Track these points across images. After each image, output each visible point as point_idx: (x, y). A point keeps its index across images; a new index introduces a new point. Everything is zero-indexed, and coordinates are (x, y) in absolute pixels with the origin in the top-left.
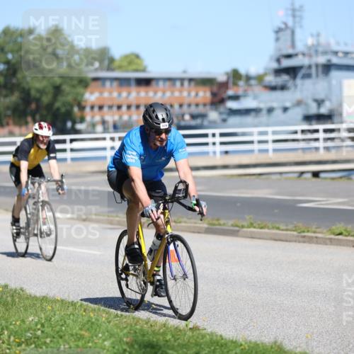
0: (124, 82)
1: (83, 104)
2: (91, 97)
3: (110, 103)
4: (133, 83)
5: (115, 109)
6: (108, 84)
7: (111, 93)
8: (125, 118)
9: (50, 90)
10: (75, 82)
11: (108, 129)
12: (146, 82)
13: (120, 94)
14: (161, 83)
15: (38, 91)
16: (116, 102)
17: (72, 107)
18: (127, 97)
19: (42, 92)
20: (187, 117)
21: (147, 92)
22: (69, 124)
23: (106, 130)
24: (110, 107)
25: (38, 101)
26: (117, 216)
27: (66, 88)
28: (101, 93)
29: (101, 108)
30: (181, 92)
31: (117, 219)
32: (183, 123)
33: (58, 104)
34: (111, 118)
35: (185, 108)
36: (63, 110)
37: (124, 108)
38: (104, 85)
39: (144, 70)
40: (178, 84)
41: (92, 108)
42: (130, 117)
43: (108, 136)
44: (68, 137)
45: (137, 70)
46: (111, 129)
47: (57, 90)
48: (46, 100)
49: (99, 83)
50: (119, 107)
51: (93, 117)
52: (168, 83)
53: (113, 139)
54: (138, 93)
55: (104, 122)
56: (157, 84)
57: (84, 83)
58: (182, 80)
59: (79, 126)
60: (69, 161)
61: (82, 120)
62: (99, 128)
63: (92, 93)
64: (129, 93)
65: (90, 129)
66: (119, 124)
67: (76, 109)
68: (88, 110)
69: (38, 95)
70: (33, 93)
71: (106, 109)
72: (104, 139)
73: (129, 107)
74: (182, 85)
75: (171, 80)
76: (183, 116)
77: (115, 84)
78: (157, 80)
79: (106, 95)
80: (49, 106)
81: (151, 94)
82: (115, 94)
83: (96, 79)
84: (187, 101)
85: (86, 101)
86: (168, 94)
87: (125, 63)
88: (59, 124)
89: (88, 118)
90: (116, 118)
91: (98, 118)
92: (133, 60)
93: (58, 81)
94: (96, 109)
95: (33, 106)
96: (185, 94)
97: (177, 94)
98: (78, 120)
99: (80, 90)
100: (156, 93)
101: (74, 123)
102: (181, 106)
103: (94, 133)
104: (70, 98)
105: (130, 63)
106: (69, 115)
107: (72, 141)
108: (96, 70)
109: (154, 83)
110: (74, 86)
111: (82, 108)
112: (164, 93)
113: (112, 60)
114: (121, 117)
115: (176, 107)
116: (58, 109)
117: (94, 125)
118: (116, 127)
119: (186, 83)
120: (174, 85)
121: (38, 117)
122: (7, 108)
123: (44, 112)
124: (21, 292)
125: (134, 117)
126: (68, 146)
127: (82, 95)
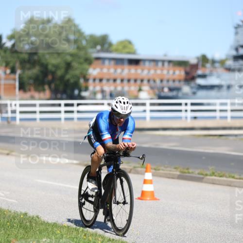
0: (119, 61)
1: (87, 77)
2: (94, 72)
3: (107, 77)
4: (126, 62)
5: (111, 82)
6: (107, 62)
7: (109, 69)
8: (119, 88)
9: (63, 65)
10: (82, 60)
11: (106, 96)
12: (135, 62)
13: (115, 70)
14: (147, 64)
15: (54, 66)
16: (113, 76)
17: (79, 78)
18: (121, 73)
19: (57, 67)
20: (166, 90)
21: (136, 70)
22: (76, 92)
23: (104, 98)
24: (108, 80)
25: (53, 73)
27: (75, 64)
28: (102, 69)
29: (101, 80)
30: (162, 70)
32: (163, 94)
33: (68, 77)
34: (108, 88)
35: (165, 83)
36: (72, 81)
37: (118, 81)
38: (103, 63)
39: (134, 53)
40: (160, 64)
41: (94, 80)
42: (123, 87)
43: (106, 102)
44: (75, 102)
45: (129, 53)
46: (108, 97)
47: (68, 66)
48: (60, 73)
49: (100, 62)
50: (115, 80)
51: (94, 87)
52: (152, 64)
53: (109, 104)
54: (130, 70)
55: (103, 92)
56: (144, 64)
57: (89, 61)
58: (163, 61)
59: (84, 94)
60: (76, 120)
61: (86, 89)
62: (99, 96)
63: (94, 69)
64: (123, 70)
65: (92, 96)
66: (114, 93)
67: (82, 81)
68: (91, 81)
69: (53, 69)
70: (50, 67)
71: (104, 82)
72: (103, 104)
73: (122, 80)
74: (163, 65)
75: (155, 61)
76: (163, 88)
77: (112, 62)
78: (144, 61)
79: (105, 70)
80: (62, 78)
81: (139, 71)
82: (112, 71)
83: (98, 59)
84: (166, 77)
85: (90, 75)
86: (152, 72)
87: (120, 47)
88: (69, 91)
89: (91, 88)
90: (112, 88)
91: (98, 88)
92: (126, 45)
93: (69, 58)
94: (97, 81)
95: (50, 77)
96: (165, 72)
97: (159, 72)
98: (83, 88)
99: (86, 66)
100: (143, 70)
101: (80, 91)
102: (162, 81)
103: (95, 99)
104: (77, 72)
105: (125, 47)
106: (76, 85)
107: (78, 105)
108: (99, 51)
109: (141, 63)
110: (81, 63)
111: (86, 80)
112: (149, 70)
113: (110, 45)
114: (116, 88)
115: (158, 82)
116: (68, 80)
117: (95, 93)
118: (112, 96)
119: (166, 64)
120: (157, 65)
121: (53, 86)
122: (30, 78)
123: (58, 82)
124: (37, 219)
125: (126, 88)
126: (75, 108)
127: (87, 70)
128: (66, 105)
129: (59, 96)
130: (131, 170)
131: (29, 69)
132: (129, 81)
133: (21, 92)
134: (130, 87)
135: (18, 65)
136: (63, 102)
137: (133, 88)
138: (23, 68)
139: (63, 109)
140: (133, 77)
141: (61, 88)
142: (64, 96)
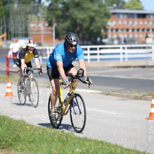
0: (130, 16)
1: (107, 27)
2: (111, 24)
3: (122, 27)
4: (136, 16)
5: (125, 31)
6: (121, 16)
7: (123, 22)
8: (131, 36)
9: (88, 19)
10: (102, 15)
11: (121, 42)
12: (143, 16)
13: (128, 22)
14: (152, 17)
15: (81, 20)
16: (126, 27)
17: (100, 29)
18: (132, 24)
19: (83, 20)
21: (143, 22)
22: (99, 39)
23: (120, 43)
24: (122, 30)
25: (81, 25)
26: (126, 93)
27: (97, 18)
28: (117, 22)
29: (117, 30)
31: (126, 94)
33: (92, 28)
34: (123, 36)
36: (95, 31)
37: (130, 31)
38: (119, 17)
41: (112, 30)
42: (134, 36)
43: (121, 46)
44: (98, 47)
45: (138, 9)
46: (123, 42)
47: (92, 19)
48: (85, 25)
49: (116, 16)
50: (127, 30)
51: (112, 35)
53: (124, 48)
54: (138, 22)
55: (118, 39)
56: (150, 17)
57: (108, 16)
59: (104, 41)
60: (98, 61)
61: (106, 37)
62: (116, 42)
63: (112, 22)
64: (133, 22)
65: (111, 42)
66: (127, 40)
67: (102, 31)
68: (109, 31)
69: (81, 22)
70: (78, 21)
71: (120, 31)
72: (119, 48)
73: (133, 30)
77: (125, 16)
78: (150, 14)
79: (120, 23)
80: (88, 29)
81: (146, 23)
82: (125, 23)
83: (114, 14)
85: (108, 26)
87: (131, 5)
88: (93, 39)
89: (110, 36)
90: (126, 36)
91: (115, 36)
92: (136, 3)
93: (93, 14)
94: (114, 31)
95: (78, 29)
98: (104, 36)
99: (105, 19)
100: (148, 22)
101: (101, 38)
103: (113, 44)
104: (99, 24)
105: (134, 5)
106: (98, 34)
107: (100, 49)
108: (115, 8)
109: (147, 16)
110: (101, 18)
111: (106, 30)
113: (124, 3)
114: (128, 36)
116: (92, 31)
117: (113, 40)
118: (125, 42)
121: (81, 35)
122: (64, 29)
123: (84, 32)
124: (71, 135)
125: (136, 36)
126: (98, 52)
127: (106, 23)
128: (91, 49)
129: (85, 42)
130: (141, 97)
131: (63, 22)
132: (138, 30)
133: (57, 40)
134: (139, 35)
135: (54, 19)
136: (89, 47)
137: (142, 36)
138: (58, 22)
139: (89, 52)
140: (141, 27)
141: (87, 36)
142: (90, 43)
